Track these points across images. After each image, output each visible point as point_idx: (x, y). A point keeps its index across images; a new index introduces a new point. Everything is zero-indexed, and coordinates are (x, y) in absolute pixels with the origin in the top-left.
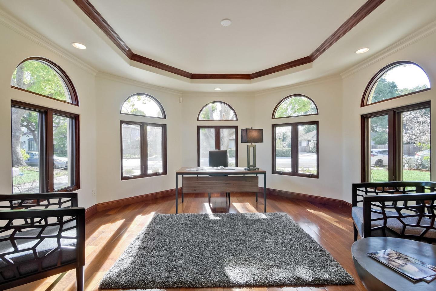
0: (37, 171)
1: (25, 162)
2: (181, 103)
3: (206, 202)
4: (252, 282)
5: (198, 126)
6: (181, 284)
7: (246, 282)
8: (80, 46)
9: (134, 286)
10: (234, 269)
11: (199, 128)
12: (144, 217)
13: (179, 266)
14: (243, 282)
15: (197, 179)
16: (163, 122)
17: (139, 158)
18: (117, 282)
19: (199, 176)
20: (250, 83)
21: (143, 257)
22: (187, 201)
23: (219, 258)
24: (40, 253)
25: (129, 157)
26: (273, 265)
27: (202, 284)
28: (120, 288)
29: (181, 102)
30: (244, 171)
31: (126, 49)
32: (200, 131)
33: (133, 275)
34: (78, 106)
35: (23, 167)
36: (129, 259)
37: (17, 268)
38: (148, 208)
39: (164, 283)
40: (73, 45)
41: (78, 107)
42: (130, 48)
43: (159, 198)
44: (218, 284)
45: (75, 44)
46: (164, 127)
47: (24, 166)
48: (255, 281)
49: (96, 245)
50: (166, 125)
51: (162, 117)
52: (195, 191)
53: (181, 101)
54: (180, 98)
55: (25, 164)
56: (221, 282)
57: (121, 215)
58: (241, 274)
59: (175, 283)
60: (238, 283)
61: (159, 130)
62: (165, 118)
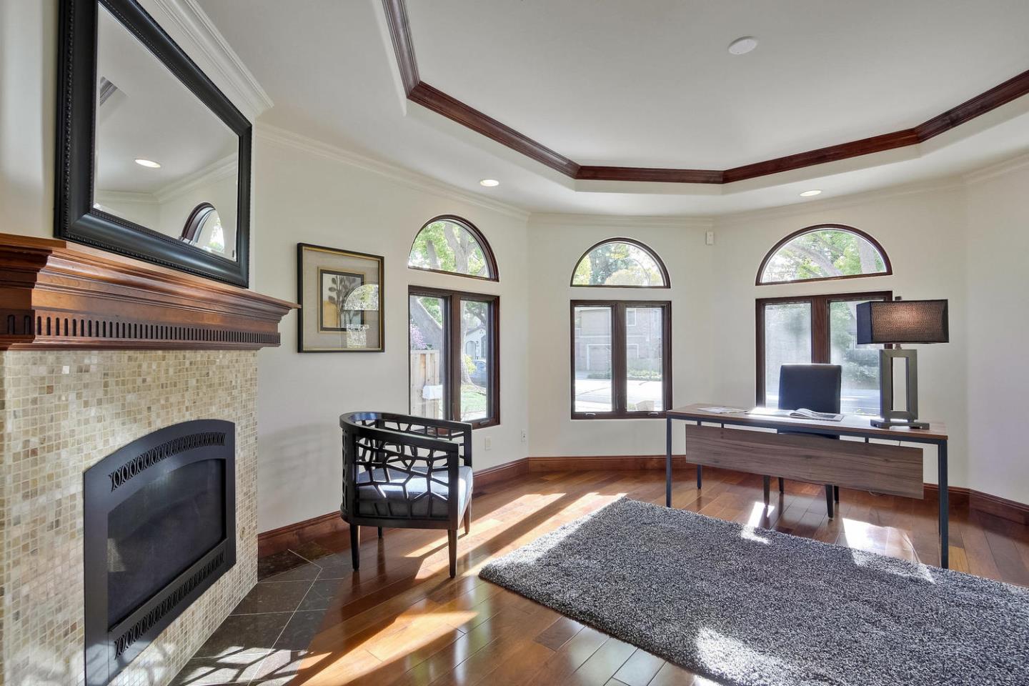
0: (483, 394)
1: (471, 378)
2: (709, 245)
3: (758, 499)
4: (738, 680)
5: (757, 300)
6: (591, 620)
7: (722, 674)
8: (491, 183)
9: (520, 591)
10: (713, 642)
11: (761, 304)
12: (601, 497)
13: (604, 592)
14: (717, 670)
15: (722, 433)
16: (663, 296)
17: (660, 380)
18: (501, 576)
19: (726, 426)
20: (919, 155)
21: (555, 558)
22: (712, 490)
23: (693, 611)
24: (410, 493)
25: (648, 377)
26: (826, 676)
27: (627, 635)
28: (502, 587)
29: (711, 242)
30: (869, 427)
31: (561, 164)
32: (766, 311)
33: (526, 575)
34: (498, 281)
35: (467, 386)
36: (533, 554)
37: (389, 504)
38: (616, 485)
39: (564, 605)
40: (481, 183)
41: (497, 283)
42: (570, 159)
43: (651, 470)
44: (658, 649)
45: (484, 181)
46: (667, 308)
47: (469, 384)
48: (747, 681)
49: (502, 521)
50: (670, 302)
51: (662, 285)
52: (717, 462)
53: (710, 240)
54: (708, 233)
55: (470, 381)
56: (666, 649)
57: (562, 486)
58: (722, 655)
59: (581, 612)
60: (702, 667)
61: (656, 315)
62: (668, 286)
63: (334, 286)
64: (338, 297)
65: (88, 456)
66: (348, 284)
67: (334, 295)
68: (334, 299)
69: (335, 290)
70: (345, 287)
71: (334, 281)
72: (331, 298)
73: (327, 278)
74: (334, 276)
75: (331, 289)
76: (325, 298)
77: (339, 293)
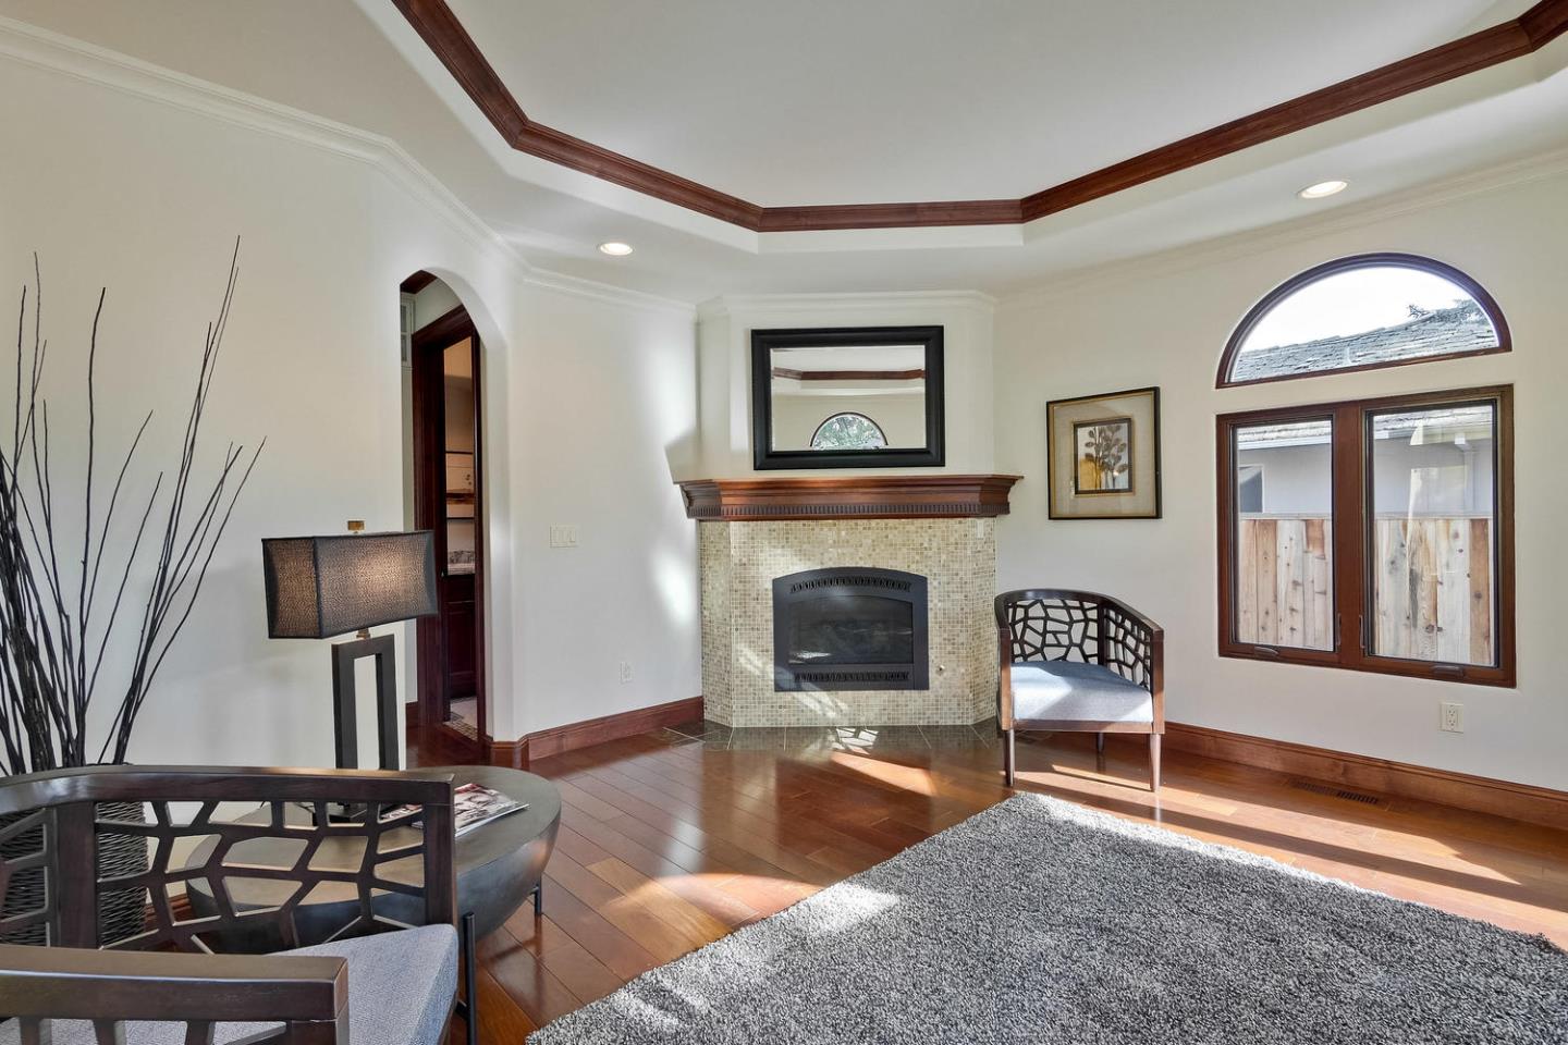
63: (1093, 440)
64: (1098, 452)
65: (775, 573)
66: (1109, 434)
67: (1092, 451)
68: (1092, 456)
69: (1093, 444)
70: (1106, 439)
71: (1091, 434)
72: (1088, 456)
73: (1083, 433)
74: (1091, 429)
75: (1087, 445)
76: (1081, 456)
77: (1098, 447)
